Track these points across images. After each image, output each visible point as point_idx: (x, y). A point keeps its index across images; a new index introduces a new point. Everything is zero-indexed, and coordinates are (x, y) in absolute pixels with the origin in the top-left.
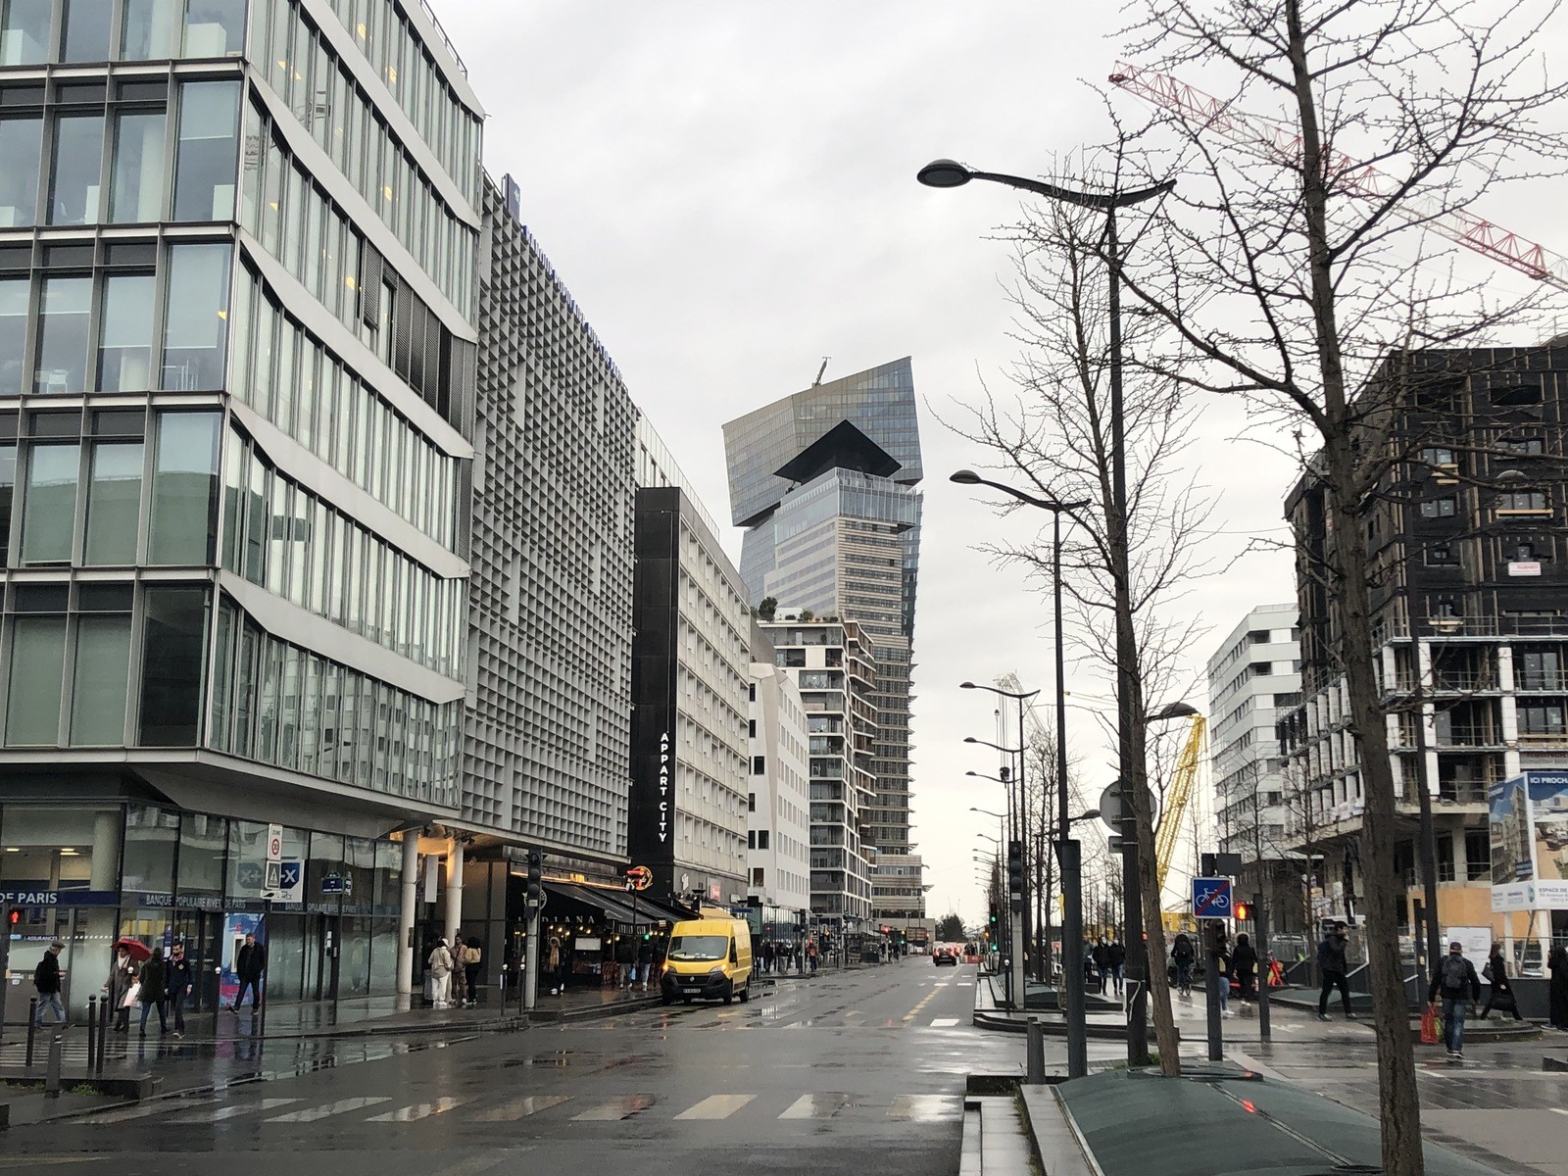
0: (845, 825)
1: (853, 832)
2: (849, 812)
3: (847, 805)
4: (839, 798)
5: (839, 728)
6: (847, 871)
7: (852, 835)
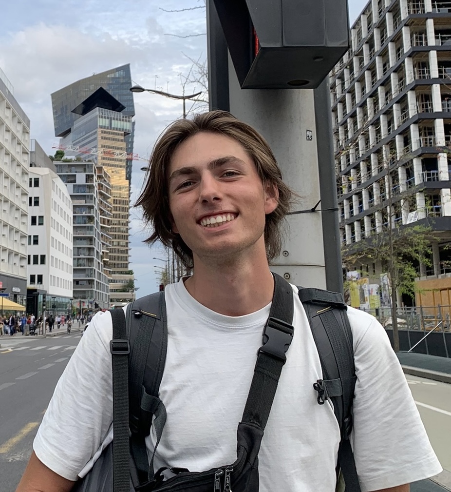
0: (95, 258)
1: (100, 262)
2: (97, 252)
3: (96, 249)
4: (92, 245)
5: (92, 212)
6: (96, 279)
7: (99, 263)
